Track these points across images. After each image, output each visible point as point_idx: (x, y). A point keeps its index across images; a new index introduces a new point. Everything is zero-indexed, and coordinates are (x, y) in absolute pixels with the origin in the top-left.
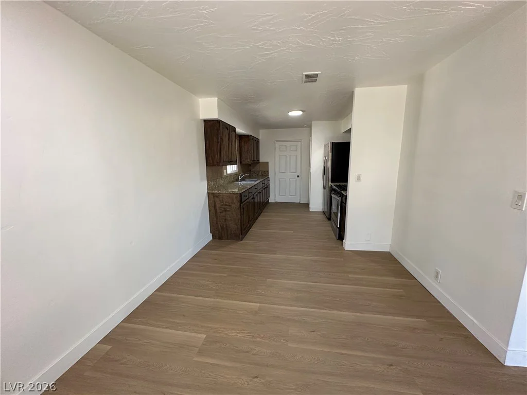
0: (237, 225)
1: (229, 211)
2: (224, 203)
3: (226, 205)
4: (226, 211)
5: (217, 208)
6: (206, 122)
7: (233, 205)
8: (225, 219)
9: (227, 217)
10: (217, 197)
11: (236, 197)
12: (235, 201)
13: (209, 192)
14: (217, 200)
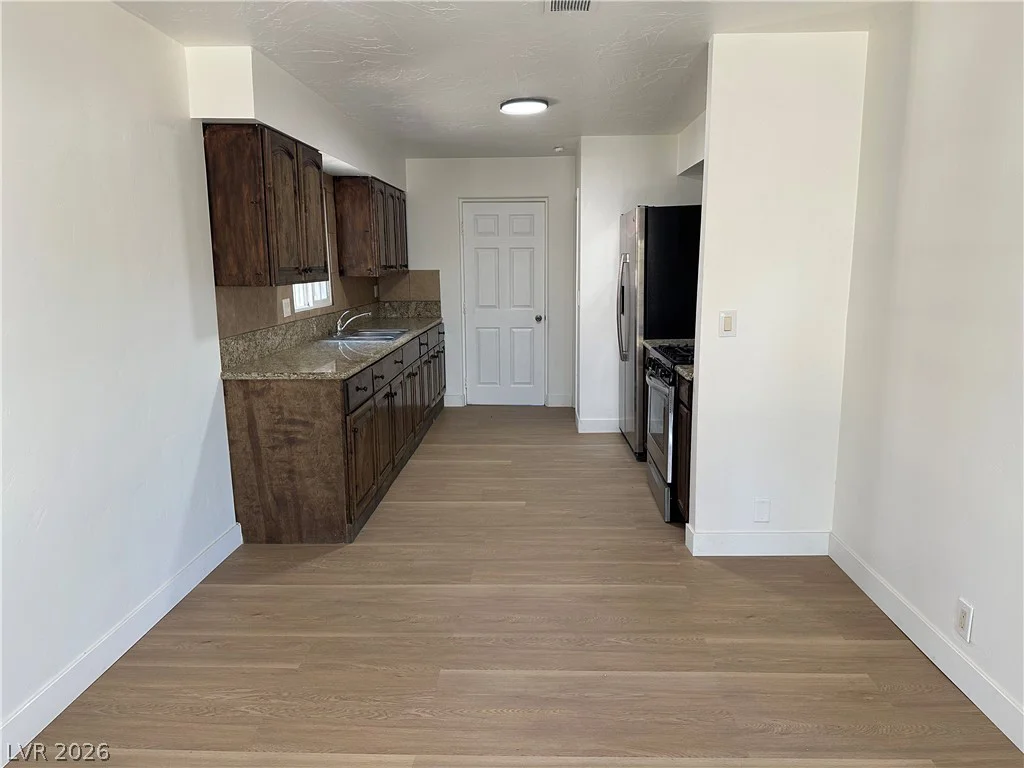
0: (332, 489)
1: (302, 442)
2: (286, 414)
3: (292, 422)
4: (291, 441)
5: (261, 434)
6: (212, 129)
7: (317, 423)
8: (291, 472)
9: (295, 463)
10: (260, 394)
11: (329, 395)
12: (325, 407)
13: (229, 376)
14: (258, 403)
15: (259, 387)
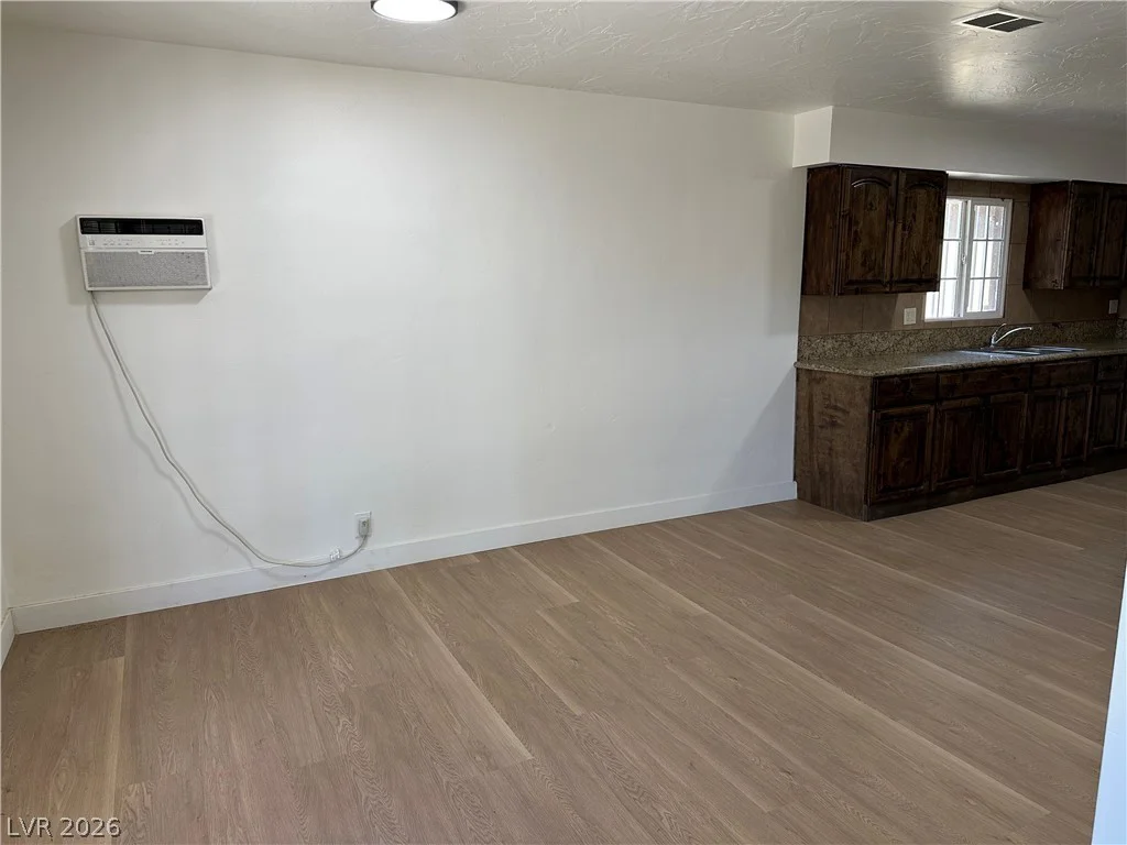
0: (857, 471)
1: (840, 426)
2: (833, 401)
3: (836, 408)
4: (834, 424)
5: (815, 414)
6: (813, 172)
7: (853, 412)
8: (830, 449)
9: (834, 443)
10: (818, 381)
11: (862, 389)
12: (859, 399)
13: (800, 365)
14: (817, 389)
15: (818, 376)
